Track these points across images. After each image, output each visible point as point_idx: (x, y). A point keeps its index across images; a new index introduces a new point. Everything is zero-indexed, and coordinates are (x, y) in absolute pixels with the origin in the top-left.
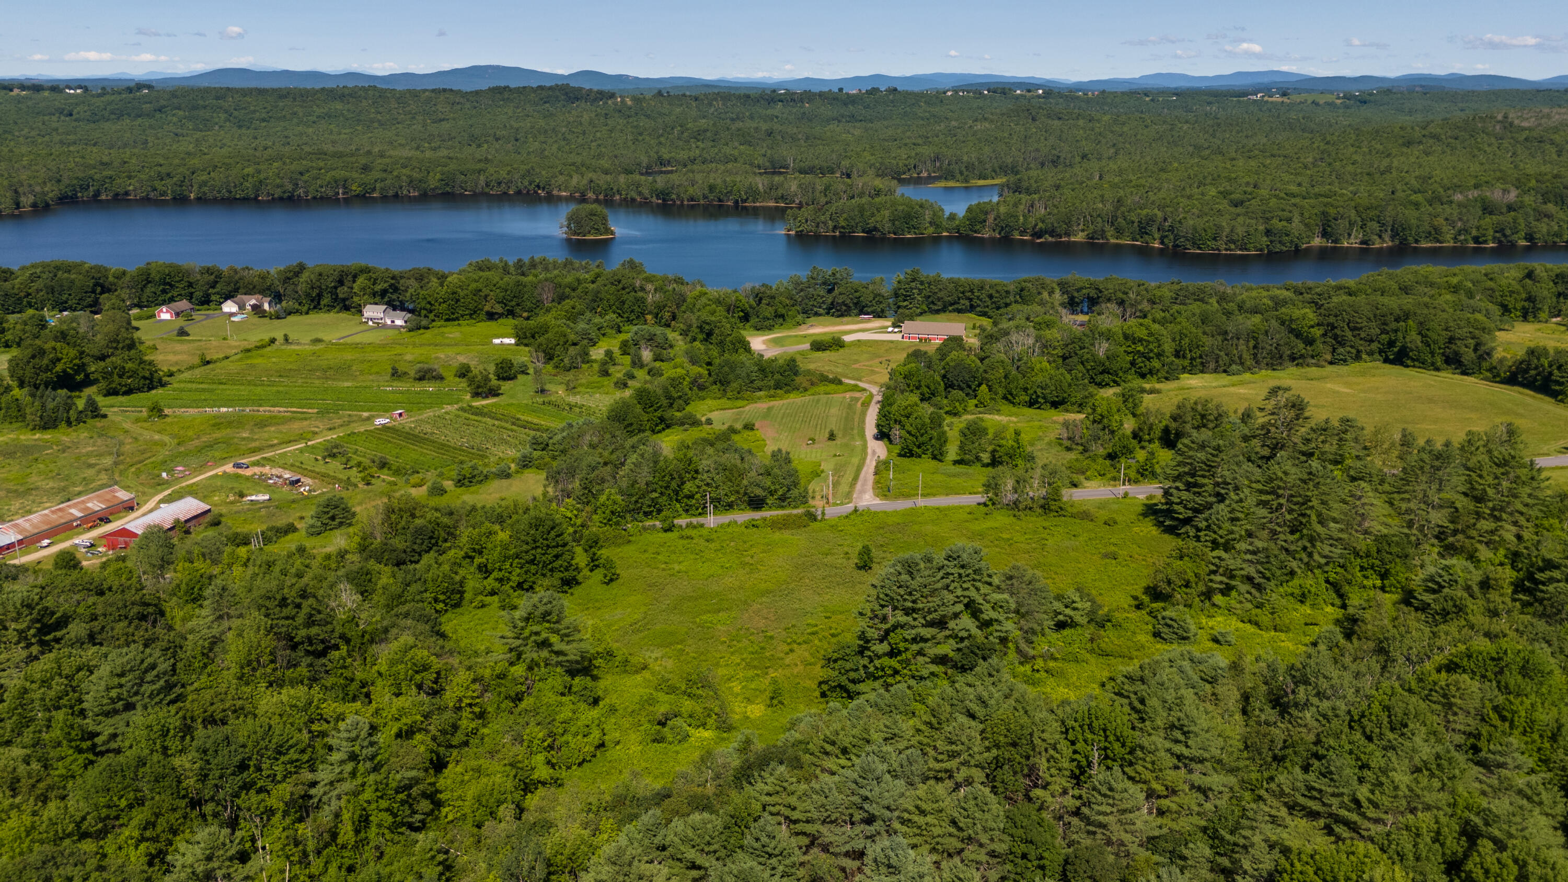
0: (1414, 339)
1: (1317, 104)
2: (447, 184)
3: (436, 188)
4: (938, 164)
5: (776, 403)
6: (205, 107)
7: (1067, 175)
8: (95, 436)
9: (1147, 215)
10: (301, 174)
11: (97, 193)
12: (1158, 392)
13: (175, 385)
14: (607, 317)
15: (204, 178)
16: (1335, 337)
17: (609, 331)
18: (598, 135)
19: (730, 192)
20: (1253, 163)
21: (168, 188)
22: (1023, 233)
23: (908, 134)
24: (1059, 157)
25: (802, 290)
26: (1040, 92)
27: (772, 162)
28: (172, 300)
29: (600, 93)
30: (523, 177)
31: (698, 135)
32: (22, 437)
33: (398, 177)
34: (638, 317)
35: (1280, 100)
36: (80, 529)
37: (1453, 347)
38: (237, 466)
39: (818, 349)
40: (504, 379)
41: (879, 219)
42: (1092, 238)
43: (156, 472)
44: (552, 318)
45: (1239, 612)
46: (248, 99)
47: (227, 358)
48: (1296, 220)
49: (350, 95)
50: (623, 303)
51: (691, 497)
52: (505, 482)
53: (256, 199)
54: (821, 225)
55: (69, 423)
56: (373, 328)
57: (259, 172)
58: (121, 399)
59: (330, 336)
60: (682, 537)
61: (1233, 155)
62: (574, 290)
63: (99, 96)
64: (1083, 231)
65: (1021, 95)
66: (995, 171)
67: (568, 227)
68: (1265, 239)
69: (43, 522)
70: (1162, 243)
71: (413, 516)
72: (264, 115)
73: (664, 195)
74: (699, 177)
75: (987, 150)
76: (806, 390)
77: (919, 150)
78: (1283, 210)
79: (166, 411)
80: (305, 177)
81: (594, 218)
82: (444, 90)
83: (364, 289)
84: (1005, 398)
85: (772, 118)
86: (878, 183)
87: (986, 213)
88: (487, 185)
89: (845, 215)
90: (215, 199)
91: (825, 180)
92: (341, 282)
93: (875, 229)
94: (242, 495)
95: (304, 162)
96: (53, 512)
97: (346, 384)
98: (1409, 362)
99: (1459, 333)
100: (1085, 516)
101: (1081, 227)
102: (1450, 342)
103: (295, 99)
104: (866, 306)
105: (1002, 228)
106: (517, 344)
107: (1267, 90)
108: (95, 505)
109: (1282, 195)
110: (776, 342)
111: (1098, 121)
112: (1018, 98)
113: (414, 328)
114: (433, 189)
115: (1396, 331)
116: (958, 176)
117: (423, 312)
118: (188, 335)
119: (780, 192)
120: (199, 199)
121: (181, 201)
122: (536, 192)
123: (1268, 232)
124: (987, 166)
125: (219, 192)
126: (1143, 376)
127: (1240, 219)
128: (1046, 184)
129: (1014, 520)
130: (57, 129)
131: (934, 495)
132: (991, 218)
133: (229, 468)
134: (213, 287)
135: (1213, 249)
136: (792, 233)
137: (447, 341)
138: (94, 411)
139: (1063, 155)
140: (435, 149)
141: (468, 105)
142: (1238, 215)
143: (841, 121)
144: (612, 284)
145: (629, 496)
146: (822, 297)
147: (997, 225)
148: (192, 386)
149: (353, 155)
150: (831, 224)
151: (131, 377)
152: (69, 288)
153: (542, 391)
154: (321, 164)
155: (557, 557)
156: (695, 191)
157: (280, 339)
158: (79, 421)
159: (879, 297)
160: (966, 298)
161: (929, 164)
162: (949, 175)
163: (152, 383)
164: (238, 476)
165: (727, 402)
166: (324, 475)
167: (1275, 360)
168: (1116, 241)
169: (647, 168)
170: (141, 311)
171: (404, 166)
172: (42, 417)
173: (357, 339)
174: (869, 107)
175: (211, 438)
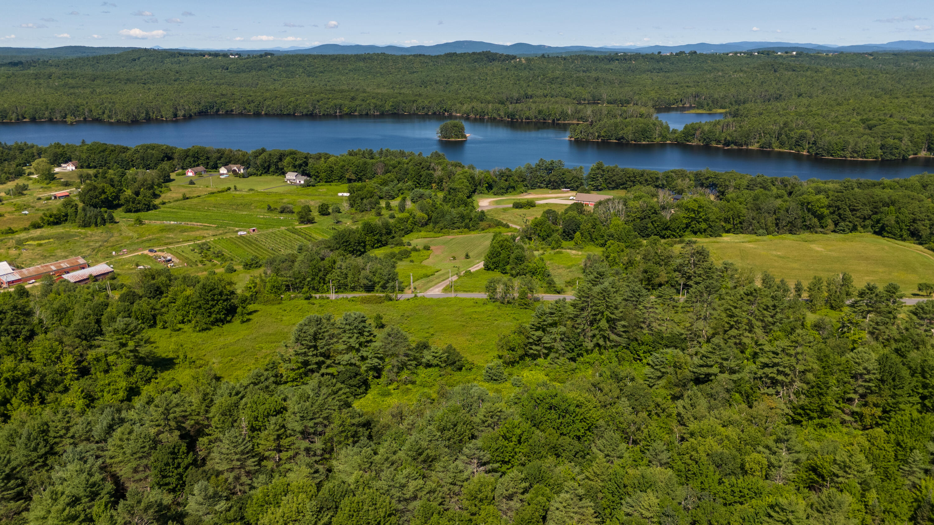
0: (890, 219)
2: (395, 108)
3: (389, 110)
4: (697, 99)
5: (460, 236)
6: (293, 65)
7: (772, 107)
8: (104, 231)
9: (802, 133)
10: (318, 101)
11: (218, 110)
13: (162, 209)
14: (407, 184)
15: (269, 103)
16: (840, 215)
17: (406, 191)
18: (495, 80)
19: (550, 114)
21: (251, 108)
22: (719, 142)
23: (687, 80)
24: (781, 95)
25: (531, 172)
26: (794, 53)
27: (594, 97)
28: (198, 165)
29: (508, 56)
30: (437, 104)
31: (552, 81)
32: (72, 230)
33: (369, 104)
34: (428, 185)
37: (916, 225)
38: (151, 251)
39: (517, 208)
40: (323, 215)
41: (626, 132)
42: (762, 147)
43: (112, 251)
44: (371, 184)
45: (548, 369)
46: (316, 61)
47: (199, 196)
48: (906, 140)
49: (369, 58)
50: (421, 176)
53: (294, 115)
54: (590, 135)
55: (96, 225)
56: (289, 185)
57: (297, 100)
58: (130, 214)
59: (260, 188)
60: (311, 304)
61: (899, 95)
62: (394, 168)
63: (245, 59)
64: (758, 142)
65: (780, 55)
67: (441, 133)
68: (880, 151)
69: (35, 271)
70: (808, 152)
72: (322, 70)
73: (512, 116)
74: (533, 106)
75: (733, 90)
76: (483, 230)
77: (688, 90)
78: (899, 132)
79: (146, 222)
80: (320, 103)
81: (455, 128)
82: (420, 55)
83: (289, 163)
84: (592, 241)
85: (607, 70)
86: (642, 110)
87: (696, 130)
88: (417, 109)
89: (605, 129)
90: (274, 114)
92: (280, 159)
93: (623, 138)
94: (138, 265)
95: (322, 95)
96: (42, 267)
97: (245, 213)
98: (885, 234)
99: (919, 216)
101: (756, 140)
102: (914, 222)
103: (339, 61)
104: (568, 183)
105: (705, 140)
106: (349, 197)
108: (67, 265)
109: (905, 122)
110: (497, 202)
111: (822, 72)
112: (776, 57)
113: (307, 185)
114: (387, 111)
115: (882, 213)
116: (706, 107)
117: (314, 177)
118: (194, 184)
119: (581, 115)
120: (266, 114)
121: (257, 115)
122: (444, 114)
123: (882, 147)
124: (727, 100)
125: (276, 111)
126: (695, 233)
127: (865, 138)
128: (754, 112)
129: (496, 308)
130: (216, 77)
131: (472, 292)
132: (698, 132)
133: (146, 252)
134: (220, 160)
135: (841, 157)
136: (573, 139)
137: (317, 193)
138: (112, 220)
139: (784, 94)
140: (401, 89)
141: (431, 64)
142: (865, 134)
143: (652, 72)
144: (416, 165)
145: (296, 279)
146: (543, 177)
147: (701, 137)
148: (169, 210)
149: (348, 91)
150: (597, 134)
151: (139, 203)
152: (151, 158)
153: (338, 222)
154: (330, 96)
155: (213, 306)
156: (532, 113)
157: (233, 188)
158: (101, 224)
159: (577, 179)
160: (631, 181)
161: (692, 100)
162: (700, 106)
163: (149, 207)
164: (146, 256)
165: (432, 234)
166: (187, 258)
167: (792, 229)
168: (779, 150)
169: (517, 100)
170: (180, 171)
171: (373, 98)
172: (84, 221)
173: (274, 190)
174: (673, 63)
175: (154, 236)
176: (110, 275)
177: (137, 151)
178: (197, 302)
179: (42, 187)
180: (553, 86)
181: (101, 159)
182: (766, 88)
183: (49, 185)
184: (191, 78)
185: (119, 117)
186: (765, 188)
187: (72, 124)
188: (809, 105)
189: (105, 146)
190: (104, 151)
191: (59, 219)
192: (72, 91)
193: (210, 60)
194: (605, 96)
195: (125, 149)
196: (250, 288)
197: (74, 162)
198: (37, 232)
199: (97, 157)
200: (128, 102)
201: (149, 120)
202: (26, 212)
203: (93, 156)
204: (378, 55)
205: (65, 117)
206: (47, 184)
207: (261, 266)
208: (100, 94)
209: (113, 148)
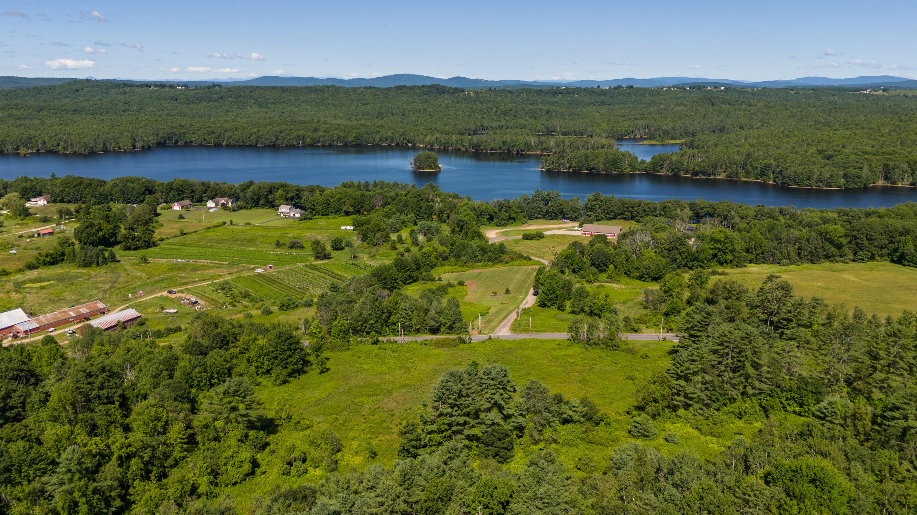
0: (910, 248)
1: (907, 97)
2: (358, 139)
3: (352, 141)
4: (647, 131)
5: (486, 270)
6: (244, 97)
7: (724, 138)
8: (109, 272)
9: (766, 163)
10: (281, 132)
11: (177, 142)
12: (726, 274)
13: (162, 246)
14: (409, 216)
15: (230, 134)
16: (857, 244)
17: (409, 224)
18: (450, 112)
19: (515, 146)
20: (848, 133)
21: (212, 139)
22: (687, 172)
23: (633, 112)
24: (724, 127)
25: (529, 203)
26: (723, 88)
27: (547, 128)
28: (183, 199)
29: (456, 89)
30: (400, 136)
31: (506, 113)
32: (72, 271)
33: (332, 135)
34: (428, 217)
35: (882, 93)
36: (73, 323)
38: (170, 292)
39: (527, 239)
40: (336, 249)
41: (596, 162)
42: (730, 177)
43: (127, 293)
44: (375, 217)
45: (693, 421)
46: (267, 92)
47: (196, 232)
48: (866, 169)
49: (320, 90)
50: (421, 208)
51: (394, 324)
52: (306, 309)
53: (256, 146)
54: (561, 165)
55: (98, 265)
56: (283, 218)
57: (259, 131)
58: (132, 252)
59: (256, 222)
60: (380, 348)
61: (837, 127)
62: (393, 200)
63: (194, 90)
64: (725, 172)
65: (710, 90)
66: (681, 135)
67: (415, 164)
68: (843, 180)
69: (53, 318)
70: (774, 181)
71: (216, 327)
72: (273, 101)
73: (476, 147)
74: (497, 137)
75: (679, 123)
76: (507, 263)
77: (637, 122)
78: (857, 162)
79: (150, 260)
80: (283, 134)
81: (429, 159)
82: (371, 87)
83: (281, 196)
84: (626, 273)
85: (553, 103)
86: (604, 141)
87: (664, 160)
88: (380, 140)
89: (576, 160)
90: (235, 145)
91: (571, 139)
92: (270, 192)
93: (594, 168)
94: (163, 309)
95: (284, 126)
96: (60, 313)
97: (251, 249)
98: (906, 263)
100: (631, 351)
101: (723, 170)
103: (290, 92)
104: (566, 214)
105: (673, 170)
106: (354, 230)
107: (875, 88)
108: (84, 310)
109: (860, 153)
110: (504, 234)
111: (755, 106)
112: (707, 92)
113: (303, 218)
115: (899, 242)
116: (658, 138)
117: (310, 210)
118: (184, 218)
119: (544, 146)
120: (227, 145)
121: (218, 146)
122: (407, 145)
123: (845, 176)
124: (677, 132)
125: (238, 142)
126: (721, 264)
127: (827, 168)
128: (709, 143)
129: (584, 350)
130: (167, 108)
131: (544, 332)
132: (666, 163)
133: (165, 293)
134: (205, 193)
135: (807, 186)
136: (544, 170)
137: (317, 227)
138: (113, 259)
139: (727, 126)
140: (358, 120)
141: (382, 96)
142: (827, 164)
143: (594, 105)
144: (416, 197)
145: (357, 321)
146: (541, 208)
147: (670, 168)
148: (170, 247)
149: (310, 122)
150: (568, 165)
151: (138, 240)
152: (132, 192)
153: (355, 257)
154: (292, 127)
155: (290, 356)
156: (495, 145)
157: (228, 222)
158: (103, 263)
159: (574, 209)
160: (629, 211)
161: (642, 131)
162: (652, 137)
163: (150, 244)
164: (167, 298)
165: (456, 268)
166: (213, 300)
167: (814, 258)
168: (745, 179)
169: (474, 131)
170: (164, 205)
171: (336, 129)
172: (84, 260)
173: (270, 224)
174: (613, 97)
175: (165, 276)
176: (138, 321)
177: (115, 185)
178: (273, 352)
179: (18, 224)
180: (507, 119)
181: (76, 194)
182: (710, 120)
183: (24, 221)
184: (141, 108)
185: (75, 149)
186: (773, 218)
187: (25, 156)
188: (759, 137)
189: (80, 180)
190: (79, 185)
191: (55, 258)
192: (19, 122)
193: (156, 91)
194: (558, 128)
195: (103, 183)
196: (315, 333)
197: (46, 196)
198: (34, 274)
199: (72, 191)
200: (84, 133)
201: (106, 151)
202: (14, 252)
203: (67, 190)
204: (328, 87)
205: (17, 148)
206: (22, 220)
207: (297, 306)
208: (51, 125)
209: (90, 182)
